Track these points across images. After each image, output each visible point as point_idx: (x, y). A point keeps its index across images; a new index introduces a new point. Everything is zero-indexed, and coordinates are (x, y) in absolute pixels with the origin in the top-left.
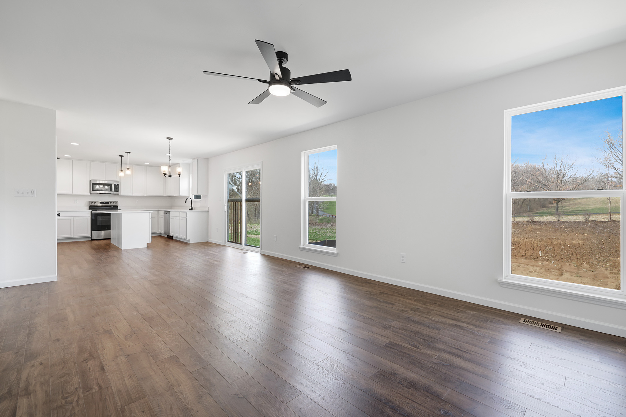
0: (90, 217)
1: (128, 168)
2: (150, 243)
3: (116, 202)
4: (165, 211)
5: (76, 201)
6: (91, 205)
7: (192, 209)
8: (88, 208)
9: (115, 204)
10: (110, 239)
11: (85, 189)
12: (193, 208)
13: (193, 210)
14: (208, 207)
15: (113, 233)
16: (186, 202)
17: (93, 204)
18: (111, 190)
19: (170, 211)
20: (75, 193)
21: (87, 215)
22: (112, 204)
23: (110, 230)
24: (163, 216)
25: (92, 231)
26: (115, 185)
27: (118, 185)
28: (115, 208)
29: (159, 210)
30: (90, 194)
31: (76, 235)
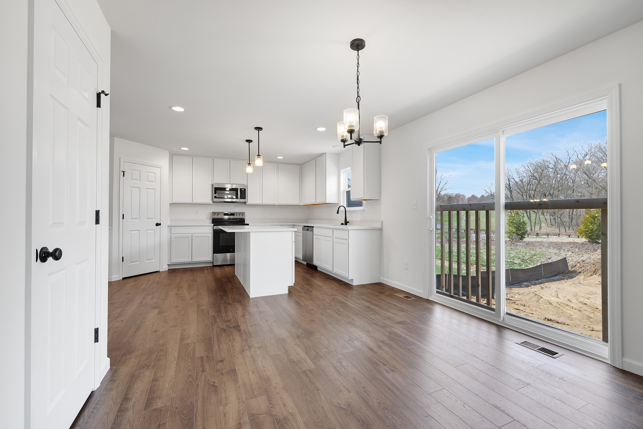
0: (211, 234)
1: (259, 155)
2: (293, 285)
3: (243, 214)
4: (305, 226)
5: (197, 212)
6: (214, 217)
7: (346, 223)
8: (211, 221)
9: (241, 217)
10: (234, 265)
11: (207, 196)
12: (348, 222)
13: (348, 227)
14: (382, 222)
15: (238, 255)
16: (338, 213)
17: (216, 217)
18: (237, 198)
19: (313, 227)
20: (196, 201)
21: (208, 231)
22: (238, 217)
23: (235, 252)
24: (302, 233)
25: (214, 253)
26: (241, 189)
27: (245, 189)
28: (241, 222)
29: (294, 225)
30: (212, 203)
31: (196, 259)
